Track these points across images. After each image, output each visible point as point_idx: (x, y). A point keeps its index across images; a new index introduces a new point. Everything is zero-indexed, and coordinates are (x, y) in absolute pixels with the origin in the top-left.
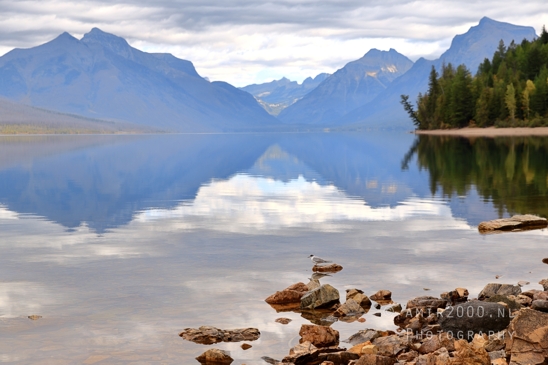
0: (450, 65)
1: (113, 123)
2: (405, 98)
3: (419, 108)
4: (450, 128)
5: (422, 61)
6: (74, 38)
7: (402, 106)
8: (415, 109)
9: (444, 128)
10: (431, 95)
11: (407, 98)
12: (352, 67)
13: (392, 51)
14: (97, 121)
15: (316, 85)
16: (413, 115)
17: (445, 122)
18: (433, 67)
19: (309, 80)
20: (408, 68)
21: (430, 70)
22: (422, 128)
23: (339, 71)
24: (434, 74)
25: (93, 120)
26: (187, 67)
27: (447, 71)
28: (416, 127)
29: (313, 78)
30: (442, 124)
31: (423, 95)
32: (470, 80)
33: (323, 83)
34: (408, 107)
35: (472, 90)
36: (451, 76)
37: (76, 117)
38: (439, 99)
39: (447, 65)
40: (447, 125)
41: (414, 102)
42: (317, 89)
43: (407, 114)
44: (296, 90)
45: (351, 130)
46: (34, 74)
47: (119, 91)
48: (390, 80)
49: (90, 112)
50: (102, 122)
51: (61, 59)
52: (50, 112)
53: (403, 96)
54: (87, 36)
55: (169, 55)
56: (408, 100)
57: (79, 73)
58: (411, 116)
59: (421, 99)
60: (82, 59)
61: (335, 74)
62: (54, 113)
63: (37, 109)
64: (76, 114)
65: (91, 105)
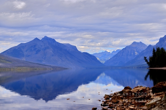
1: (51, 66)
2: (145, 58)
3: (150, 61)
4: (159, 67)
5: (150, 46)
6: (39, 40)
8: (149, 61)
9: (157, 67)
10: (153, 55)
11: (146, 58)
12: (127, 47)
13: (141, 42)
14: (46, 65)
15: (116, 53)
16: (148, 63)
17: (158, 65)
18: (154, 48)
20: (146, 48)
21: (153, 49)
22: (150, 67)
23: (124, 49)
24: (154, 50)
25: (44, 65)
26: (75, 48)
27: (158, 49)
28: (149, 67)
29: (115, 51)
31: (151, 57)
32: (165, 52)
33: (118, 53)
34: (146, 61)
35: (165, 55)
36: (159, 51)
37: (39, 64)
38: (156, 58)
39: (158, 48)
41: (148, 58)
42: (117, 54)
43: (146, 63)
44: (110, 55)
45: (128, 68)
46: (26, 51)
47: (52, 56)
48: (140, 52)
49: (43, 63)
50: (47, 66)
51: (35, 46)
52: (31, 63)
53: (145, 57)
54: (43, 39)
55: (69, 44)
56: (146, 59)
57: (40, 50)
58: (147, 63)
59: (151, 58)
60: (41, 46)
61: (122, 49)
62: (32, 63)
63: (27, 62)
64: (39, 63)
65: (44, 60)
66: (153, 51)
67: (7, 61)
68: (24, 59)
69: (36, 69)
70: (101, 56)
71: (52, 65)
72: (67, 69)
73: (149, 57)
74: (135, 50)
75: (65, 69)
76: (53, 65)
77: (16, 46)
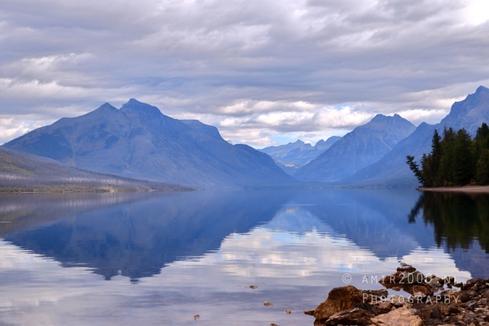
0: (451, 129)
1: (147, 182)
2: (410, 159)
3: (424, 167)
4: (452, 186)
5: (424, 125)
6: (114, 108)
7: (408, 166)
8: (420, 168)
9: (447, 186)
10: (434, 155)
11: (413, 158)
12: (360, 131)
13: (397, 116)
14: (133, 180)
15: (328, 147)
16: (418, 173)
17: (448, 181)
18: (436, 131)
19: (321, 142)
20: (412, 131)
21: (433, 134)
22: (425, 186)
23: (348, 134)
24: (436, 137)
25: (129, 180)
26: (213, 131)
27: (449, 134)
28: (421, 185)
29: (325, 140)
30: (445, 182)
31: (427, 156)
32: (470, 142)
33: (334, 146)
34: (413, 167)
35: (472, 152)
36: (452, 140)
37: (114, 177)
38: (442, 160)
39: (448, 129)
40: (450, 183)
41: (418, 160)
42: (328, 150)
43: (412, 174)
44: (310, 151)
45: (360, 187)
46: (78, 140)
47: (152, 153)
48: (396, 142)
49: (127, 173)
50: (137, 181)
51: (102, 126)
52: (92, 173)
53: (408, 157)
54: (125, 106)
55: (197, 122)
56: (413, 161)
57: (118, 139)
58: (416, 175)
59: (426, 160)
60: (121, 126)
61: (345, 136)
62: (95, 173)
63: (81, 170)
64: (114, 174)
65: (128, 166)
66: (432, 138)
67: (22, 167)
68: (71, 163)
69: (104, 191)
70: (284, 155)
71: (149, 180)
72: (191, 190)
73: (422, 156)
74: (381, 138)
75: (186, 189)
76: (155, 180)
77: (47, 127)
